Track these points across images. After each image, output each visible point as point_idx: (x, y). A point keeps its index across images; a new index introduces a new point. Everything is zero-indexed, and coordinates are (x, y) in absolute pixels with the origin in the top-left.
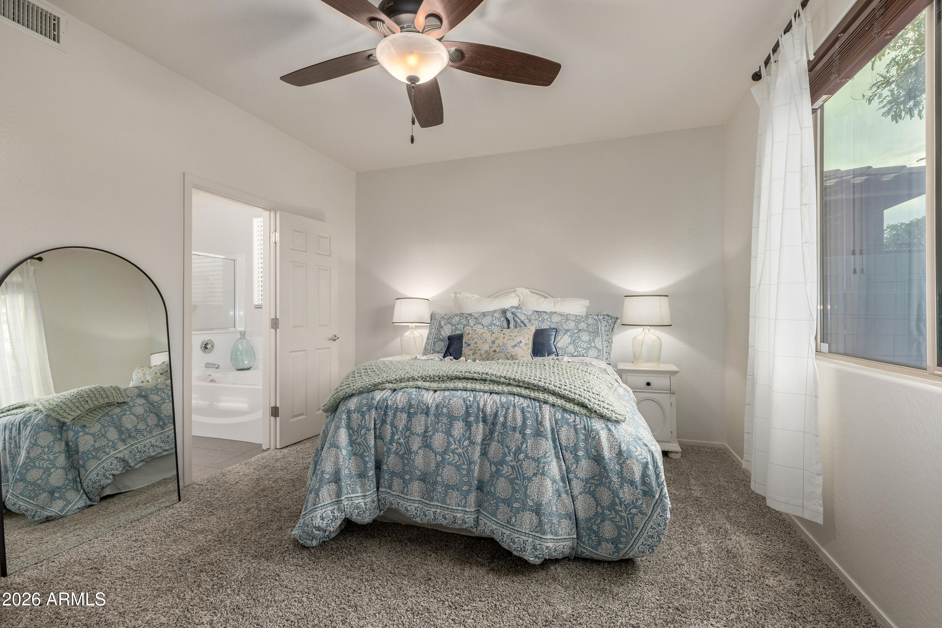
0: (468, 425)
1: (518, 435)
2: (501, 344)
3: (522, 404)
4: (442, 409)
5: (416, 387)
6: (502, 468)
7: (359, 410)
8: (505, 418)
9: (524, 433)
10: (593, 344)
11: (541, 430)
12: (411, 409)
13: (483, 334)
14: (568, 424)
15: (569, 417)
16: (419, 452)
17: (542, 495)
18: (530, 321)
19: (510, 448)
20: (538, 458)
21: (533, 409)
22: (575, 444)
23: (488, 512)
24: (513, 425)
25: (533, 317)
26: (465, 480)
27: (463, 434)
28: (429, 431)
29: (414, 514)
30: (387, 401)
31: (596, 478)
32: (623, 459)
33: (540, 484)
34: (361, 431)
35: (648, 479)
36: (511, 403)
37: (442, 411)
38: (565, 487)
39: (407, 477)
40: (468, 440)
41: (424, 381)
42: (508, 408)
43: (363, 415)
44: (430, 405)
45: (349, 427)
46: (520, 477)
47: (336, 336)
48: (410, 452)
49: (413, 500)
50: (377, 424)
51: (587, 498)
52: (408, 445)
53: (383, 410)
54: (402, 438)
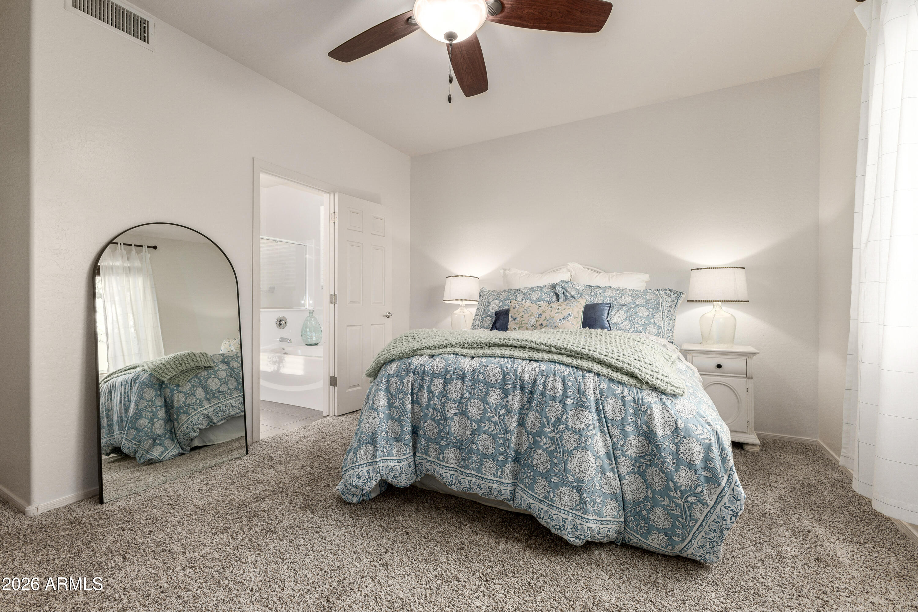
0: (505, 393)
1: (557, 405)
2: (548, 318)
3: (563, 372)
4: (478, 375)
5: (454, 354)
6: (540, 439)
7: (397, 375)
8: (545, 386)
9: (565, 403)
10: (652, 321)
11: (584, 400)
12: (448, 375)
13: (530, 308)
14: (615, 395)
15: (616, 388)
16: (454, 418)
17: (584, 471)
18: (581, 296)
19: (549, 419)
20: (580, 431)
21: (575, 378)
22: (623, 418)
23: (525, 485)
24: (553, 395)
25: (585, 292)
26: (501, 450)
27: (500, 402)
28: (465, 398)
29: (450, 481)
30: (424, 366)
31: (646, 457)
32: (679, 438)
33: (581, 459)
34: (399, 395)
35: (711, 462)
36: (551, 371)
37: (478, 377)
38: (611, 464)
39: (443, 443)
40: (505, 408)
41: (462, 348)
42: (548, 377)
43: (401, 379)
44: (466, 371)
45: (388, 391)
46: (559, 449)
47: (390, 313)
48: (446, 418)
49: (449, 467)
50: (415, 389)
51: (635, 479)
52: (444, 410)
53: (420, 375)
54: (439, 403)
